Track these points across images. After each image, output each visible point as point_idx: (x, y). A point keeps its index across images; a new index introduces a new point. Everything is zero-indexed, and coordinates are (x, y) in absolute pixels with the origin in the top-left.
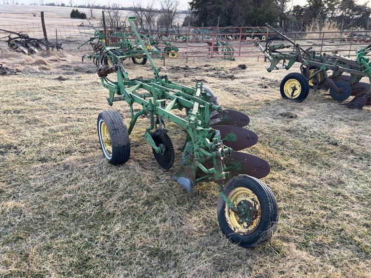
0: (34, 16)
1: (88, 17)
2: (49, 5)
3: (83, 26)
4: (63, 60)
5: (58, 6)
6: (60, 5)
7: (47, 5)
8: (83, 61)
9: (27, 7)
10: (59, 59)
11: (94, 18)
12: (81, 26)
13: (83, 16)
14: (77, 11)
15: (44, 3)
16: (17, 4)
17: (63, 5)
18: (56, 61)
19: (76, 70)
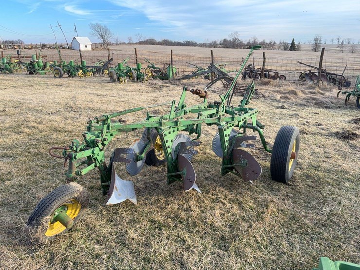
4: (322, 94)
8: (338, 96)
10: (319, 93)
18: (314, 93)
19: (316, 104)
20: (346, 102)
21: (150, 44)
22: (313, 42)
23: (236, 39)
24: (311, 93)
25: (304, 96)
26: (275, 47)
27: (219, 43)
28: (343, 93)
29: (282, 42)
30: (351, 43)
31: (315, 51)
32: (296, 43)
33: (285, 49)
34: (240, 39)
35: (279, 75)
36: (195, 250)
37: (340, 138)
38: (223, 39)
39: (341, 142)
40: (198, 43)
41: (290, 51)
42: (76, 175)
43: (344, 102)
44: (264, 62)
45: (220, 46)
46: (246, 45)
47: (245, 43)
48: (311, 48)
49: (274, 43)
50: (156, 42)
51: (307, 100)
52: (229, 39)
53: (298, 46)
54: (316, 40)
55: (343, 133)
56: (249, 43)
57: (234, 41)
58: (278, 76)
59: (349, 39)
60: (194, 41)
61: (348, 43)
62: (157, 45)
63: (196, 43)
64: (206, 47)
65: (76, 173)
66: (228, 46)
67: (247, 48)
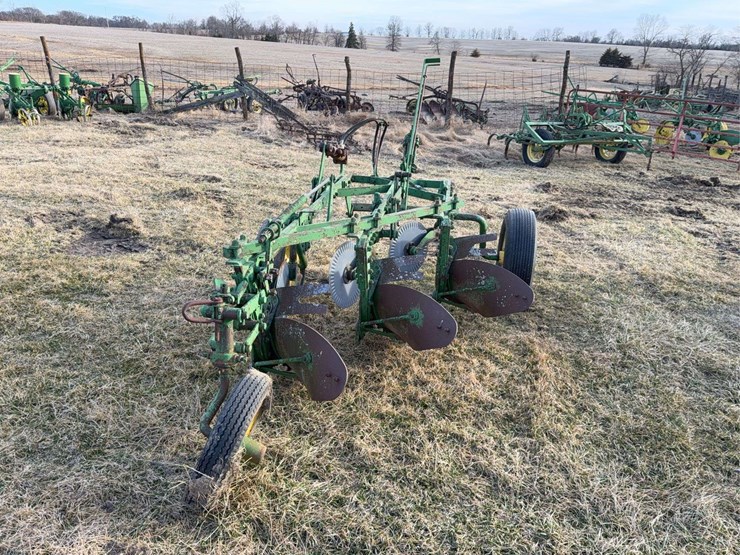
0: (534, 60)
1: (635, 63)
2: (569, 41)
3: (616, 82)
4: (460, 140)
5: (586, 41)
6: (590, 40)
7: (565, 40)
8: (489, 143)
9: (529, 45)
10: (454, 138)
11: (648, 66)
12: (611, 81)
13: (624, 62)
14: (616, 51)
15: (561, 37)
16: (514, 39)
17: (595, 41)
18: (448, 139)
19: (460, 159)
20: (506, 153)
21: (29, 20)
22: (387, 33)
23: (239, 19)
24: (441, 138)
25: (432, 145)
26: (319, 39)
27: (199, 24)
28: (498, 138)
29: (329, 28)
30: (450, 36)
31: (393, 50)
32: (357, 33)
33: (338, 44)
34: (246, 19)
35: (362, 102)
36: (485, 446)
37: (543, 220)
38: (206, 17)
39: (548, 227)
40: (150, 23)
41: (347, 49)
42: (237, 355)
43: (503, 153)
44: (349, 77)
45: (204, 31)
46: (259, 34)
47: (256, 26)
48: (384, 43)
49: (316, 31)
50: (43, 17)
51: (443, 152)
52: (222, 16)
53: (362, 39)
54: (391, 28)
55: (545, 212)
56: (264, 27)
57: (233, 22)
58: (359, 103)
59: (446, 29)
60: (141, 18)
61: (446, 36)
62: (46, 22)
63: (145, 22)
64: (172, 33)
65: (235, 351)
66: (221, 33)
67: (262, 40)
